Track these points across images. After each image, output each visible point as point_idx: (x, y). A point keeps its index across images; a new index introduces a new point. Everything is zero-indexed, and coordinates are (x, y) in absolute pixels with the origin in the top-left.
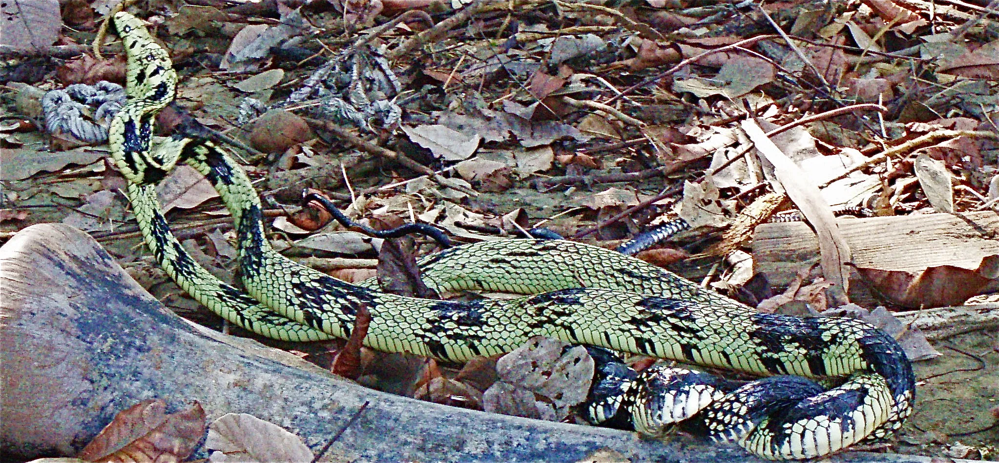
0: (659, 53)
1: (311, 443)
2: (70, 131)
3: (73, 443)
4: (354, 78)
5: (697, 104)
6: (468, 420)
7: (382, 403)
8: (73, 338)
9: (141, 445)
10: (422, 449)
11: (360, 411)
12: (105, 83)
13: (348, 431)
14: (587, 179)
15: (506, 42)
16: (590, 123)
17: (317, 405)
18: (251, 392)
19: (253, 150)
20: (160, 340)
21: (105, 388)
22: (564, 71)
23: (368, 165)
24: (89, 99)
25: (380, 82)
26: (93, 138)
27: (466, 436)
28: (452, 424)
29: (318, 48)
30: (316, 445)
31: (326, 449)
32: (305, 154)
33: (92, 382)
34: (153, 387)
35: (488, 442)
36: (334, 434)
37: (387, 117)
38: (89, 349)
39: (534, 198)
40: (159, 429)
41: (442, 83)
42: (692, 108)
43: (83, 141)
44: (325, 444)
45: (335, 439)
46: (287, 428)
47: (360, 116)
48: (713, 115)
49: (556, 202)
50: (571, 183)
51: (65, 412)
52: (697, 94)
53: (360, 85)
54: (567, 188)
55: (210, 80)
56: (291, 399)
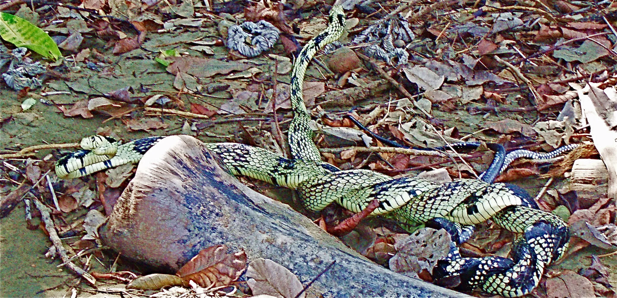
0: (550, 32)
1: (303, 280)
2: (237, 50)
3: (177, 263)
4: (388, 33)
5: (566, 67)
6: (388, 279)
7: (344, 262)
8: (181, 205)
9: (212, 270)
10: (361, 292)
11: (331, 265)
12: (264, 21)
13: (323, 275)
14: (496, 109)
15: (477, 12)
16: (505, 73)
17: (308, 259)
18: (274, 246)
19: (328, 70)
20: (229, 210)
21: (196, 235)
22: (499, 38)
23: (384, 87)
24: (253, 31)
25: (403, 35)
26: (249, 54)
27: (385, 288)
28: (380, 280)
29: (379, 8)
30: (305, 281)
31: (310, 285)
32: (353, 78)
33: (190, 231)
34: (222, 237)
35: (397, 294)
36: (315, 277)
37: (401, 58)
38: (190, 213)
39: (466, 118)
40: (222, 262)
41: (436, 37)
42: (562, 68)
43: (244, 56)
44: (311, 281)
45: (316, 279)
46: (291, 270)
47: (387, 56)
48: (573, 73)
49: (477, 122)
50: (487, 110)
51: (174, 246)
52: (566, 60)
53: (391, 37)
54: (485, 114)
55: (322, 20)
56: (295, 253)
